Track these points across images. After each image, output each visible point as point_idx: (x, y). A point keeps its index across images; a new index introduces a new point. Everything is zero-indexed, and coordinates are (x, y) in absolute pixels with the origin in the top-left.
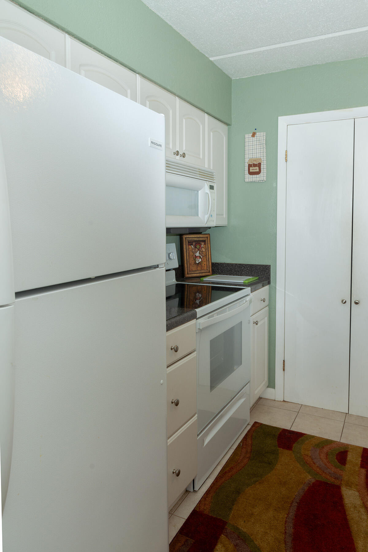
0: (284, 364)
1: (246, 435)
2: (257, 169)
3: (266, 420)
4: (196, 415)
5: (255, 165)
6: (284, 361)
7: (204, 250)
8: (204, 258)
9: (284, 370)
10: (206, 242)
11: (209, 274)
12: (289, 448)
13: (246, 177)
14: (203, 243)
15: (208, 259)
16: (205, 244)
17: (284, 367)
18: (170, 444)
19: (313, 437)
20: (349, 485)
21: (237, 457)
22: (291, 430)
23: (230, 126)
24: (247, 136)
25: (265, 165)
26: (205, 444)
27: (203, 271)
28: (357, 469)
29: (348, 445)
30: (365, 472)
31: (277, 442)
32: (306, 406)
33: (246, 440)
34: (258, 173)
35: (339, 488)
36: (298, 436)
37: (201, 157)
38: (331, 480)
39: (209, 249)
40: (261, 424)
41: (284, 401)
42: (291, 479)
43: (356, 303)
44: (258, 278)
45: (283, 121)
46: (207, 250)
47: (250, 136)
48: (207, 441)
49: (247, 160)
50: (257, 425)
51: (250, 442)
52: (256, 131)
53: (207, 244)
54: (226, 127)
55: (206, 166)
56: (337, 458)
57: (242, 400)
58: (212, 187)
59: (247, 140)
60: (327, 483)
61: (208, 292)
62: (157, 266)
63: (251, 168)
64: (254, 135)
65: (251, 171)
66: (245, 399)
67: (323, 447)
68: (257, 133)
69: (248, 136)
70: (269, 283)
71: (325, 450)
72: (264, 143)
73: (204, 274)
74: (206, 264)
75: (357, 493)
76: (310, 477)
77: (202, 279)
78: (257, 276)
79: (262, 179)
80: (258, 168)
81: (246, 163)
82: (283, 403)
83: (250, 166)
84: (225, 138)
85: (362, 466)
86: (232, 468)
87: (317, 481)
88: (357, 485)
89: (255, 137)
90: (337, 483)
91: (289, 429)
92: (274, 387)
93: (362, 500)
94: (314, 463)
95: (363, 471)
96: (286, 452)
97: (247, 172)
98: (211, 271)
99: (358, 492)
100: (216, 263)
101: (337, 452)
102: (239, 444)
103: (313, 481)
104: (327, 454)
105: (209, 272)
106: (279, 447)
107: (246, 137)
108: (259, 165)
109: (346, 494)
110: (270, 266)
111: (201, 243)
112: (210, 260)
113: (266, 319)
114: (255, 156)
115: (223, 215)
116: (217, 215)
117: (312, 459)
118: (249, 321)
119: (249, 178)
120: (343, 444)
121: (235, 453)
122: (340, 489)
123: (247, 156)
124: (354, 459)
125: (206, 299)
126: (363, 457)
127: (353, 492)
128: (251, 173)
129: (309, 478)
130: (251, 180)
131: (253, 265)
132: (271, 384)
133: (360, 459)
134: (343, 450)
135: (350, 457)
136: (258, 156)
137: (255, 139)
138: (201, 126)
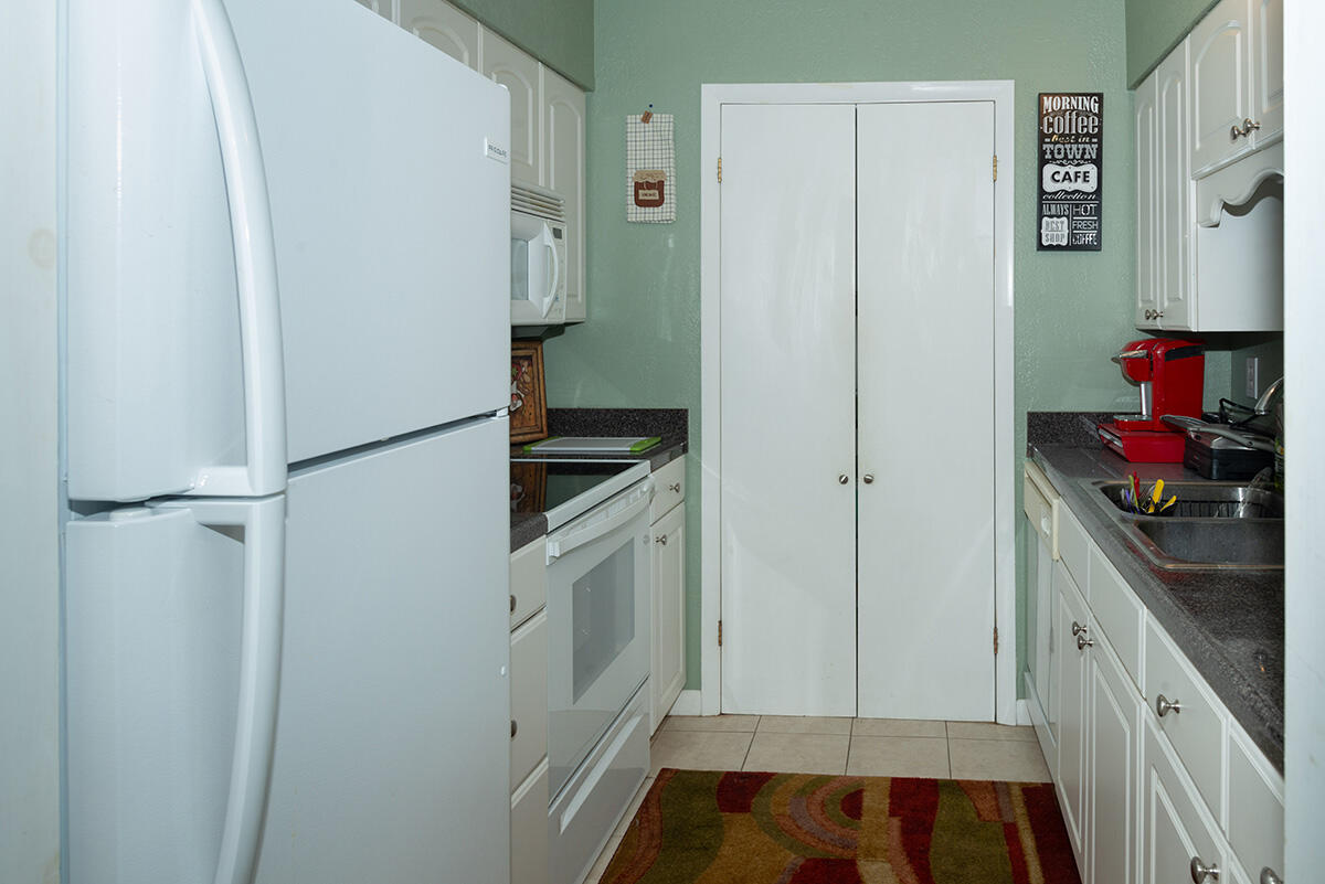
0: (720, 631)
1: (646, 800)
2: (654, 195)
3: (685, 761)
4: (547, 759)
5: (650, 186)
6: (720, 622)
7: (527, 379)
8: (528, 398)
9: (720, 643)
10: (534, 359)
11: (541, 435)
12: (745, 808)
13: (629, 211)
14: (526, 364)
15: (537, 401)
16: (530, 365)
17: (720, 636)
18: (516, 807)
19: (791, 776)
20: (871, 854)
21: (630, 851)
22: (744, 770)
23: (590, 93)
24: (630, 119)
25: (672, 187)
26: (563, 829)
27: (526, 430)
28: (883, 820)
29: (861, 778)
30: (900, 823)
31: (716, 802)
32: (770, 717)
33: (647, 812)
34: (659, 203)
35: (852, 863)
36: (758, 781)
37: (530, 162)
38: (838, 852)
39: (541, 377)
40: (677, 771)
41: (721, 714)
42: (755, 869)
43: (868, 481)
44: (659, 439)
45: (711, 94)
46: (536, 380)
47: (638, 121)
48: (566, 820)
49: (631, 173)
50: (668, 775)
51: (657, 814)
52: (652, 110)
53: (535, 366)
54: (581, 95)
55: (541, 182)
56: (843, 809)
57: (635, 722)
58: (557, 234)
59: (630, 128)
60: (828, 860)
61: (538, 479)
62: (493, 414)
63: (640, 191)
64: (647, 118)
65: (641, 198)
66: (639, 719)
67: (814, 793)
68: (655, 115)
69: (634, 120)
70: (685, 450)
71: (819, 797)
72: (671, 137)
73: (528, 437)
74: (533, 412)
75: (888, 866)
76: (793, 856)
77: (526, 448)
78: (656, 436)
79: (666, 216)
80: (657, 192)
81: (630, 180)
82: (719, 719)
83: (638, 186)
84: (579, 120)
85: (893, 813)
86: (624, 876)
87: (808, 860)
88: (886, 850)
89: (651, 124)
90: (848, 855)
91: (739, 770)
92: (698, 687)
93: (897, 875)
94: (799, 828)
95: (896, 822)
96: (739, 817)
97: (631, 199)
98: (545, 429)
99: (890, 861)
100: (557, 410)
101: (842, 797)
102: (633, 822)
103: (801, 861)
104: (823, 805)
105: (542, 432)
106: (723, 811)
107: (629, 121)
108: (660, 186)
109: (868, 872)
110: (686, 410)
111: (521, 362)
112: (543, 402)
113: (680, 531)
114: (649, 165)
115: (576, 296)
116: (568, 296)
117: (794, 821)
118: (647, 536)
119: (637, 214)
120: (852, 778)
121: (625, 843)
122: (856, 864)
123: (631, 164)
124: (876, 804)
125: (534, 497)
126: (892, 795)
127: (881, 864)
128: (639, 203)
129: (792, 859)
130: (640, 218)
131: (647, 410)
132: (692, 680)
133: (888, 801)
134: (853, 791)
135: (867, 801)
136: (658, 165)
137: (649, 127)
138: (530, 92)
